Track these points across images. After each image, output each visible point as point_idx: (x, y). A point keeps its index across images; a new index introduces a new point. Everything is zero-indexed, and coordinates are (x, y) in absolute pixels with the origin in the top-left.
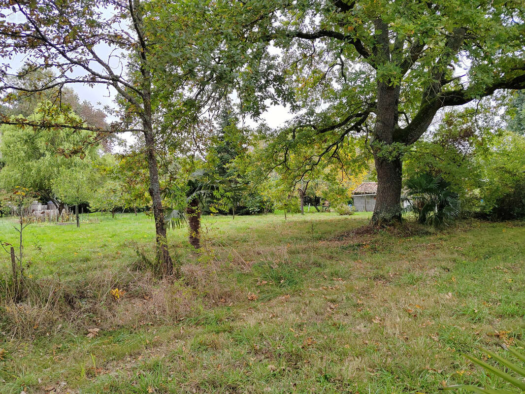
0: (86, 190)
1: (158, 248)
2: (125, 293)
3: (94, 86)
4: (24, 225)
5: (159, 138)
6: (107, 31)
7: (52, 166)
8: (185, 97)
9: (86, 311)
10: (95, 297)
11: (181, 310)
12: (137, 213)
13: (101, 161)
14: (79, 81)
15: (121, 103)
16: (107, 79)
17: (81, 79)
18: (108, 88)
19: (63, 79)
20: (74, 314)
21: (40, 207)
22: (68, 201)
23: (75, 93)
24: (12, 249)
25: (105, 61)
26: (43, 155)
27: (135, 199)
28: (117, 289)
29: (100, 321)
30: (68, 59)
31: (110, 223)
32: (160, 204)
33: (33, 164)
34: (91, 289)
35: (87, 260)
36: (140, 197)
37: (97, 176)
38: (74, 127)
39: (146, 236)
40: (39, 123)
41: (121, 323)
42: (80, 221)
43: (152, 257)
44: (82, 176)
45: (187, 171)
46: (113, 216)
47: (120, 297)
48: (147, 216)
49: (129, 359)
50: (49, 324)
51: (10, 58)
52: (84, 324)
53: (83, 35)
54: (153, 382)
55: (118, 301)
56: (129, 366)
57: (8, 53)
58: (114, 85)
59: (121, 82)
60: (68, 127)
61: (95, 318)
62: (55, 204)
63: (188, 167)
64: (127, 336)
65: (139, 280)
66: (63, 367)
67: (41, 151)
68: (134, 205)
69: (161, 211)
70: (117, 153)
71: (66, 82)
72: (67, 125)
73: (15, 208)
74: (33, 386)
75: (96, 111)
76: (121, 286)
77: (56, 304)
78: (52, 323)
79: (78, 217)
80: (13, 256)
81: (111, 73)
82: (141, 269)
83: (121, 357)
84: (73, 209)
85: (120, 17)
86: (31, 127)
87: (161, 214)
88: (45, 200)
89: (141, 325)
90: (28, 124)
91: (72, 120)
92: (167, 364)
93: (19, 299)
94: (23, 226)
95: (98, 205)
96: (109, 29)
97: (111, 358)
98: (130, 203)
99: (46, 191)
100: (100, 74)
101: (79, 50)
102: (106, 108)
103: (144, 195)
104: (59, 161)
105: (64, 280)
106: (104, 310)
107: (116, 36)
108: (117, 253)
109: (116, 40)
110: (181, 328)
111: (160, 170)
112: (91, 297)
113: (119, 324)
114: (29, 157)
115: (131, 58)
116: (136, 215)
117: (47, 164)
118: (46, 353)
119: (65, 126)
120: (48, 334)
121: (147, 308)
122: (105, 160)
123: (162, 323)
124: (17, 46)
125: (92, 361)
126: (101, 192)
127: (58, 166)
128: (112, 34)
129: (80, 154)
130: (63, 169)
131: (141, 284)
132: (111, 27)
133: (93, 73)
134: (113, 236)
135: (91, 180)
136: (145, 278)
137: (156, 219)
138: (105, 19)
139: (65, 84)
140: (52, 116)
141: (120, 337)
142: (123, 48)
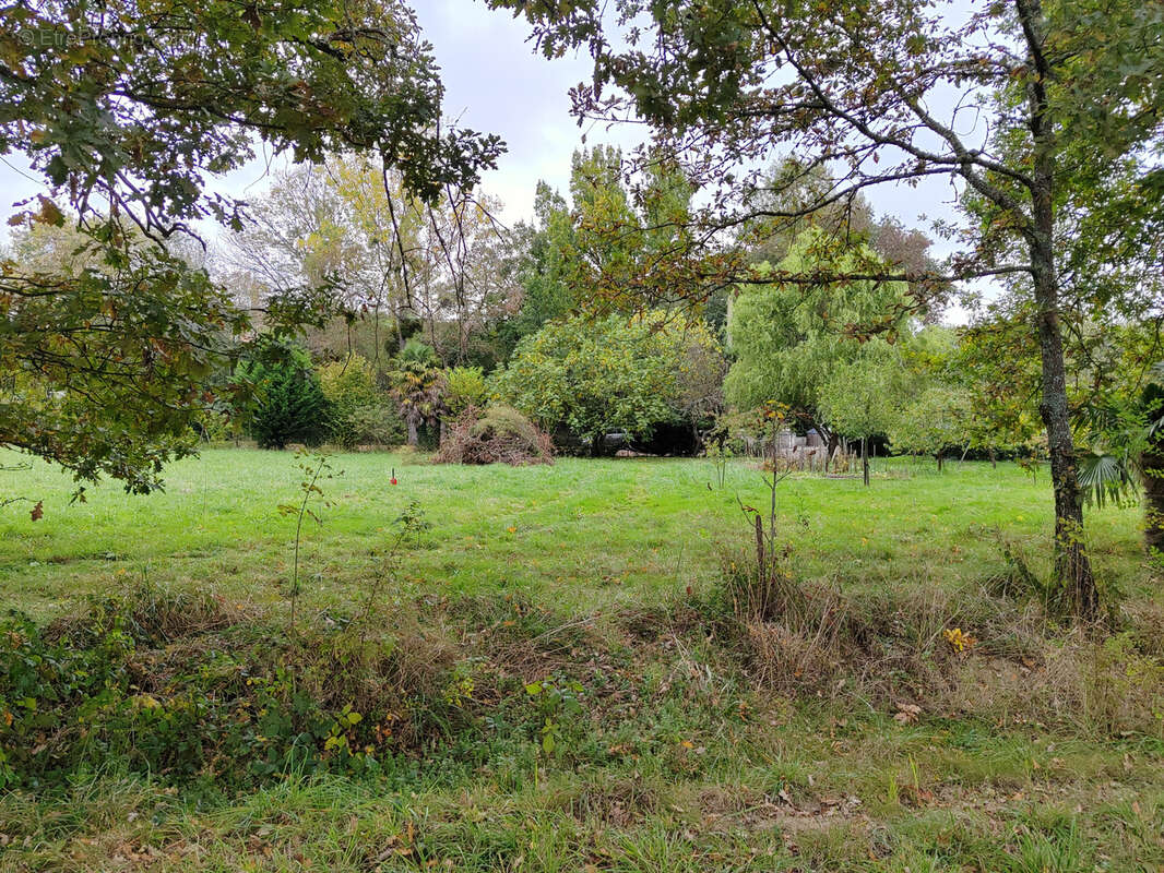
0: (883, 408)
1: (1059, 549)
2: (976, 642)
3: (917, 185)
4: (779, 475)
5: (1065, 282)
6: (952, 55)
7: (818, 358)
8: (1142, 170)
9: (894, 663)
10: (910, 638)
11: (1124, 711)
12: (997, 463)
13: (917, 343)
14: (887, 178)
15: (973, 209)
16: (952, 161)
17: (892, 174)
18: (952, 183)
19: (856, 180)
20: (869, 666)
21: (793, 440)
22: (847, 431)
23: (867, 203)
24: (758, 518)
25: (945, 122)
26: (804, 337)
27: (997, 429)
28: (958, 630)
29: (921, 691)
30: (871, 136)
31: (933, 481)
32: (1068, 445)
33: (785, 356)
34: (902, 619)
35: (887, 557)
36: (1008, 425)
37: (907, 376)
38: (875, 278)
39: (1020, 518)
40: (810, 276)
41: (967, 705)
42: (871, 472)
43: (1044, 570)
44: (877, 378)
45: (1140, 360)
46: (940, 465)
47: (966, 648)
48: (1024, 470)
49: (990, 791)
50: (821, 674)
51: (763, 158)
52: (889, 689)
53: (899, 78)
54: (1056, 861)
55: (962, 658)
56: (992, 807)
57: (760, 149)
58: (962, 174)
59: (981, 163)
60: (863, 277)
61: (911, 683)
62: (822, 436)
63: (1141, 349)
64: (982, 738)
65: (1011, 620)
66: (852, 767)
67: (799, 330)
68: (992, 442)
69: (1071, 460)
70: (964, 327)
71: (862, 185)
72: (861, 274)
73: (751, 441)
74: (801, 786)
75: (909, 234)
76: (967, 625)
77: (834, 637)
78: (828, 674)
79: (866, 465)
80: (759, 532)
81: (957, 147)
82: (1013, 594)
83: (972, 782)
84: (856, 446)
85: (988, 14)
86: (796, 285)
87: (1070, 468)
88: (802, 428)
89: (1015, 724)
90: (790, 280)
91: (868, 264)
92: (1090, 833)
93: (768, 616)
94: (778, 477)
95: (908, 441)
96: (957, 49)
97: (950, 778)
98: (982, 438)
99: (805, 409)
100: (935, 154)
101: (891, 112)
102: (936, 225)
103: (1018, 421)
104: (832, 349)
105: (850, 591)
106: (930, 670)
107: (974, 61)
108: (953, 550)
109: (974, 69)
110: (1126, 757)
111: (1068, 362)
112: (901, 637)
113: (964, 708)
114: (778, 343)
115: (999, 100)
116: (995, 466)
117: (809, 353)
118: (817, 731)
119: (858, 278)
120: (819, 694)
121: (1031, 687)
122: (924, 342)
123: (1069, 732)
124: (776, 131)
125: (908, 772)
126: (915, 411)
127: (831, 359)
128: (964, 58)
129: (886, 333)
130: (841, 363)
131: (1015, 630)
132: (960, 44)
133: (922, 156)
134: (941, 511)
135: (895, 387)
136: (1026, 617)
137: (1056, 480)
138: (946, 29)
139: (860, 190)
140: (831, 259)
141: (968, 738)
142: (987, 84)
